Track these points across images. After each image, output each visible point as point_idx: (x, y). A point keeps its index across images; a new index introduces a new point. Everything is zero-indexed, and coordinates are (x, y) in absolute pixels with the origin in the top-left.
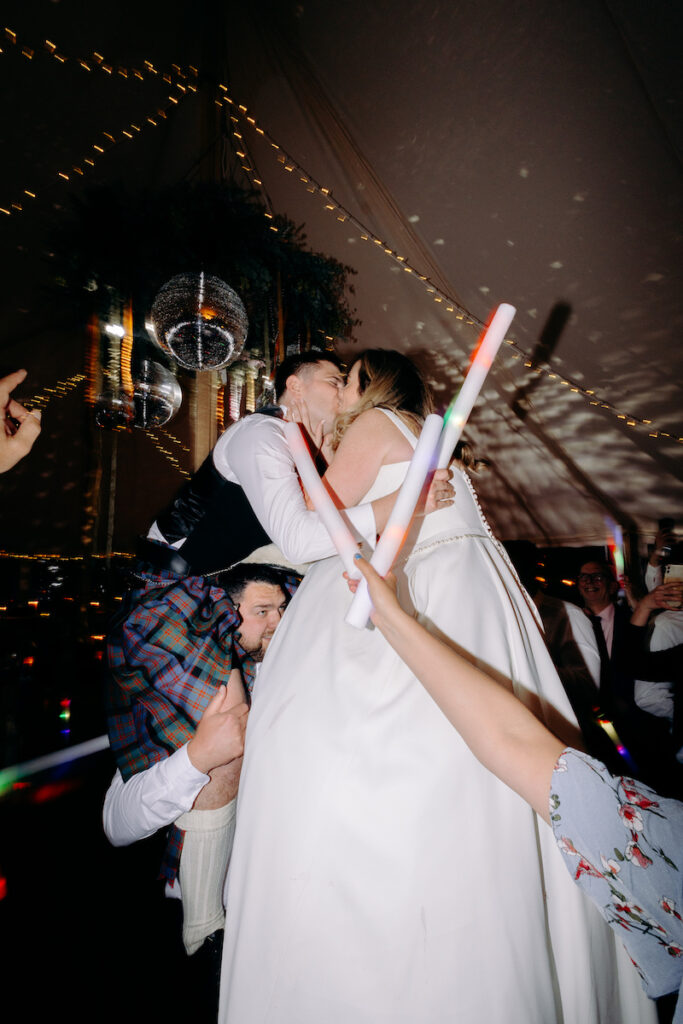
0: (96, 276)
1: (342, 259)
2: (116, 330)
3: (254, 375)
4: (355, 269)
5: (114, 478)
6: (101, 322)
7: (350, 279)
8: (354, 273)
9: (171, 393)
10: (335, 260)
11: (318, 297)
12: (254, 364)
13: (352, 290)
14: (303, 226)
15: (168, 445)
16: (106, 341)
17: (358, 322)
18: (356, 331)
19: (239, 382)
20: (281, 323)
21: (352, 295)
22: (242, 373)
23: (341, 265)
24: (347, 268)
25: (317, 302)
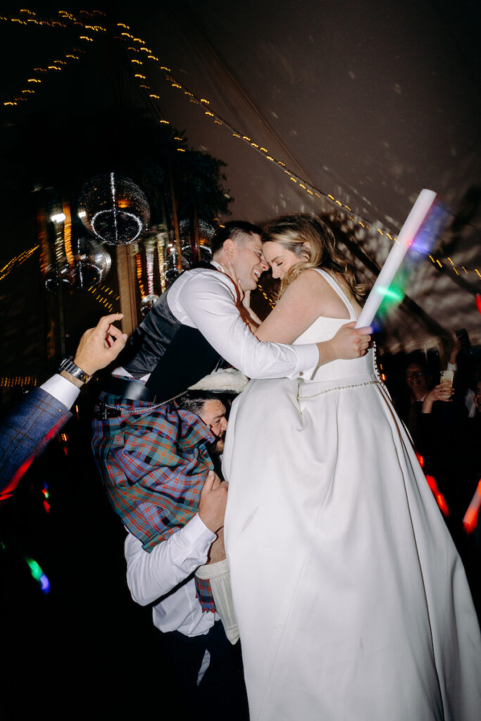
1: (217, 155)
2: (59, 218)
3: (161, 243)
4: (225, 162)
6: (47, 214)
7: (222, 170)
8: (225, 165)
9: (103, 260)
11: (200, 184)
12: (160, 236)
13: (224, 178)
15: (105, 295)
16: (52, 227)
17: (231, 200)
18: (231, 207)
19: (150, 249)
20: (174, 206)
21: (225, 181)
22: (152, 242)
23: (214, 159)
24: (219, 161)
25: (199, 188)
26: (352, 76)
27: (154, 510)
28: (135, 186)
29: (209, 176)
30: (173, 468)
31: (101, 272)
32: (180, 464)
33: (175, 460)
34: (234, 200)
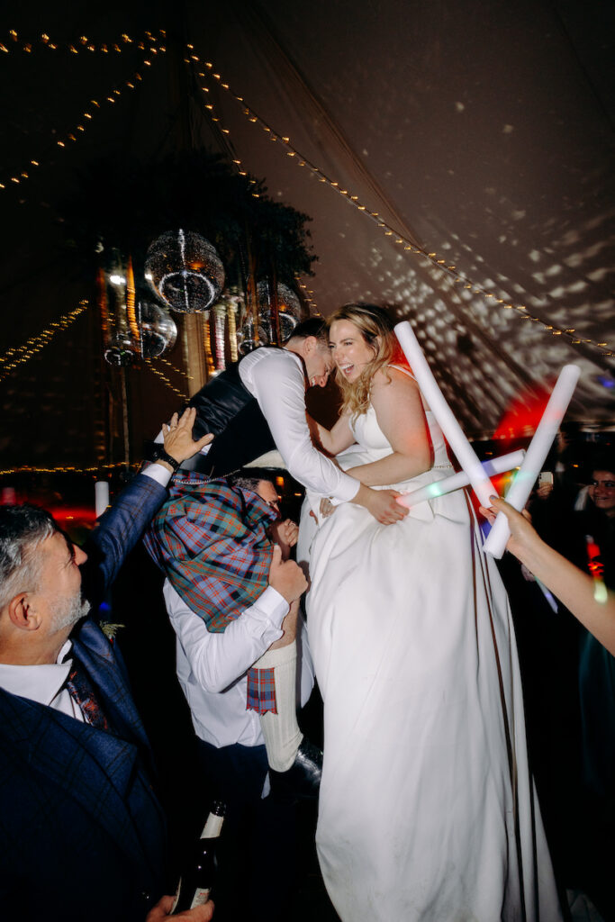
0: (102, 238)
1: (300, 207)
2: (117, 280)
3: (234, 309)
4: (310, 217)
5: (125, 406)
6: (105, 274)
7: (307, 225)
8: (311, 220)
9: (169, 329)
10: (293, 209)
11: (281, 242)
12: (233, 300)
13: (308, 234)
14: (264, 180)
16: (112, 290)
17: (315, 258)
19: (221, 315)
20: (251, 267)
21: (308, 237)
22: (223, 308)
23: (298, 213)
24: (304, 215)
25: (280, 246)
26: (460, 107)
27: (219, 586)
28: (209, 246)
29: (291, 232)
30: (239, 540)
31: (166, 342)
32: (246, 536)
33: (242, 530)
34: (318, 258)
